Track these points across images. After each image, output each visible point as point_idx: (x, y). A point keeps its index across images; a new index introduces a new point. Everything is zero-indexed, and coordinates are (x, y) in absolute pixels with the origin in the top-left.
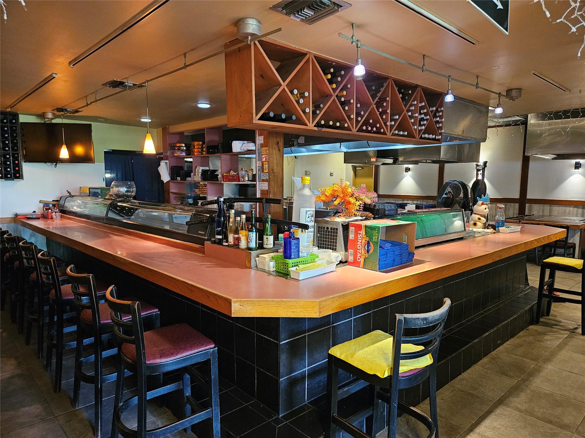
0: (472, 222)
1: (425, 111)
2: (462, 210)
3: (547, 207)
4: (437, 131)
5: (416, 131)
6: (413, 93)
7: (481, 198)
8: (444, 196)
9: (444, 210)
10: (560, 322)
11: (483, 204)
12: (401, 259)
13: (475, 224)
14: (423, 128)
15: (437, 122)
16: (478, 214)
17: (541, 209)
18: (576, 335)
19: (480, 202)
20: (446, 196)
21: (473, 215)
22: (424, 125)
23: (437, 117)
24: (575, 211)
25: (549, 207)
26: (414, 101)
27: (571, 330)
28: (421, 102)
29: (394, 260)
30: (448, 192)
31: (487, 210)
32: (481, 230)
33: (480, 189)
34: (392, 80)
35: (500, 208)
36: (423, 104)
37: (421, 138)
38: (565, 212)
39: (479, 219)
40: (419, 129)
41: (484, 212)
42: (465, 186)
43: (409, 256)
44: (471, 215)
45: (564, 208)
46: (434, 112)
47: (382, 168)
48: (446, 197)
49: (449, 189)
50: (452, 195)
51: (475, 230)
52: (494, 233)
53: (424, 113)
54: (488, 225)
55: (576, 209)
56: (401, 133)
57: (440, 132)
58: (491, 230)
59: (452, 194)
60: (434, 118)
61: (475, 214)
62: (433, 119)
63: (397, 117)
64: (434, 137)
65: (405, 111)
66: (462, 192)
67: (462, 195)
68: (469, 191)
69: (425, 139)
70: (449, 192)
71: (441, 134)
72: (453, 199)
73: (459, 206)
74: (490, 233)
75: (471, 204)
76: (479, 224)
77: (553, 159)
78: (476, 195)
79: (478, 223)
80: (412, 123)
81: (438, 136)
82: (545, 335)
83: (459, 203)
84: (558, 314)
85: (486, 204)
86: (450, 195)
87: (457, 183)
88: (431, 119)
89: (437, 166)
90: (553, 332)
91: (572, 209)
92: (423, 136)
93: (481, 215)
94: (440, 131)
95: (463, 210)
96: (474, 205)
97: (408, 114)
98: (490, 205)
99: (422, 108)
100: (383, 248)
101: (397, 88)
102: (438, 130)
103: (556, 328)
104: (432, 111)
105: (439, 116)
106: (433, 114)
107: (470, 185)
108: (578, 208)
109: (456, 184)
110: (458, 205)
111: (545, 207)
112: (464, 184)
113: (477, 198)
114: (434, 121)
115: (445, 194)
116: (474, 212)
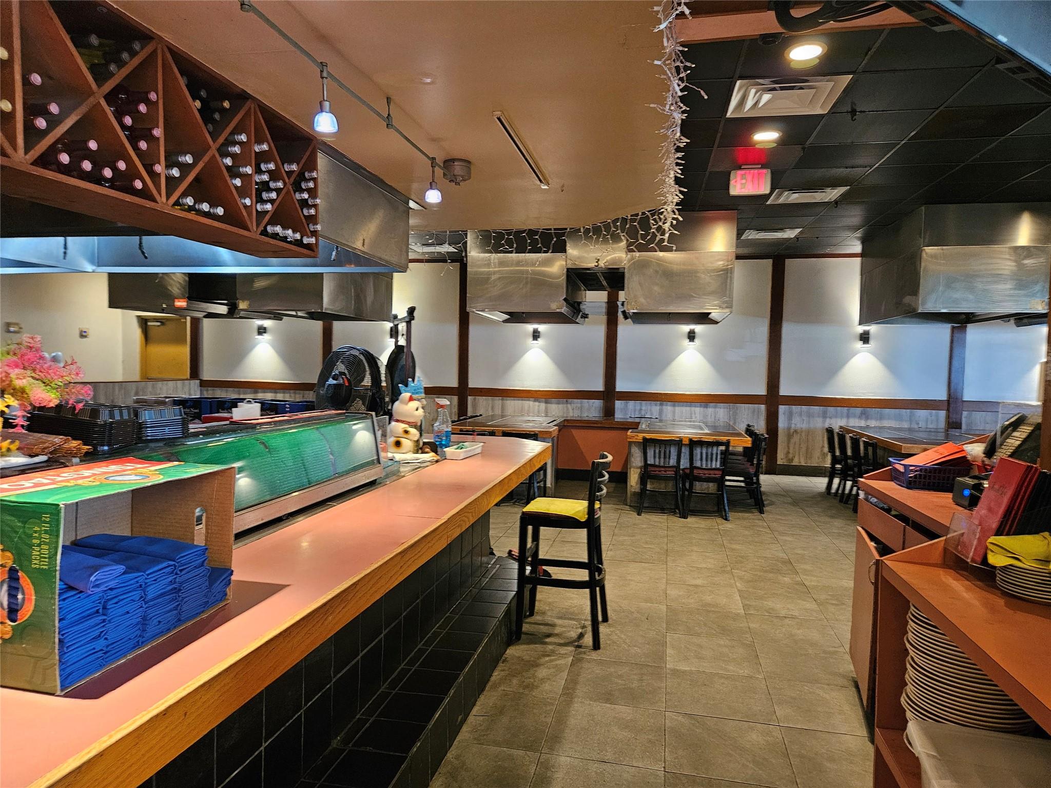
0: (391, 440)
1: (272, 166)
2: (372, 415)
3: (498, 401)
4: (306, 226)
5: (250, 214)
6: (234, 110)
7: (406, 385)
8: (331, 381)
9: (331, 416)
10: (553, 625)
11: (411, 399)
12: (175, 608)
13: (398, 444)
14: (268, 207)
15: (304, 203)
16: (403, 422)
17: (491, 405)
18: (585, 653)
19: (405, 395)
20: (335, 382)
21: (393, 423)
22: (272, 201)
23: (302, 191)
24: (537, 407)
25: (500, 401)
26: (237, 130)
27: (575, 641)
28: (259, 142)
29: (144, 618)
30: (339, 372)
31: (421, 411)
32: (410, 456)
33: (402, 367)
34: (166, 50)
35: (442, 406)
36: (265, 147)
37: (264, 233)
38: (522, 409)
39: (406, 432)
40: (259, 209)
41: (413, 416)
42: (372, 360)
43: (211, 585)
44: (390, 423)
45: (520, 402)
46: (294, 176)
47: (207, 325)
48: (334, 384)
49: (341, 367)
50: (348, 380)
51: (398, 457)
52: (437, 461)
53: (269, 172)
54: (425, 443)
55: (537, 404)
56: (205, 207)
57: (312, 230)
58: (430, 456)
59: (346, 377)
60: (295, 193)
61: (397, 421)
62: (292, 192)
63: (189, 159)
64: (298, 236)
65: (213, 151)
66: (368, 373)
67: (367, 381)
68: (383, 370)
69: (276, 239)
70: (342, 373)
71: (314, 233)
72: (350, 388)
73: (363, 404)
74: (428, 464)
75: (387, 399)
76: (407, 443)
77: (506, 321)
78: (396, 379)
79: (403, 441)
80: (236, 187)
81: (308, 237)
82: (537, 666)
83: (363, 398)
84: (547, 608)
85: (418, 400)
86: (343, 378)
87: (356, 353)
88: (288, 192)
89: (318, 325)
90: (548, 656)
91: (531, 403)
92: (270, 229)
93: (408, 423)
94: (312, 228)
95: (373, 413)
96: (393, 401)
97: (224, 160)
98: (424, 402)
99: (262, 157)
100: (81, 592)
101: (185, 78)
102: (308, 225)
103: (550, 643)
104: (290, 173)
105: (309, 190)
106: (292, 179)
107: (384, 359)
108: (539, 402)
109: (355, 356)
110: (361, 402)
111: (495, 401)
112: (372, 355)
113: (400, 385)
114: (295, 200)
115: (334, 379)
116: (395, 416)
